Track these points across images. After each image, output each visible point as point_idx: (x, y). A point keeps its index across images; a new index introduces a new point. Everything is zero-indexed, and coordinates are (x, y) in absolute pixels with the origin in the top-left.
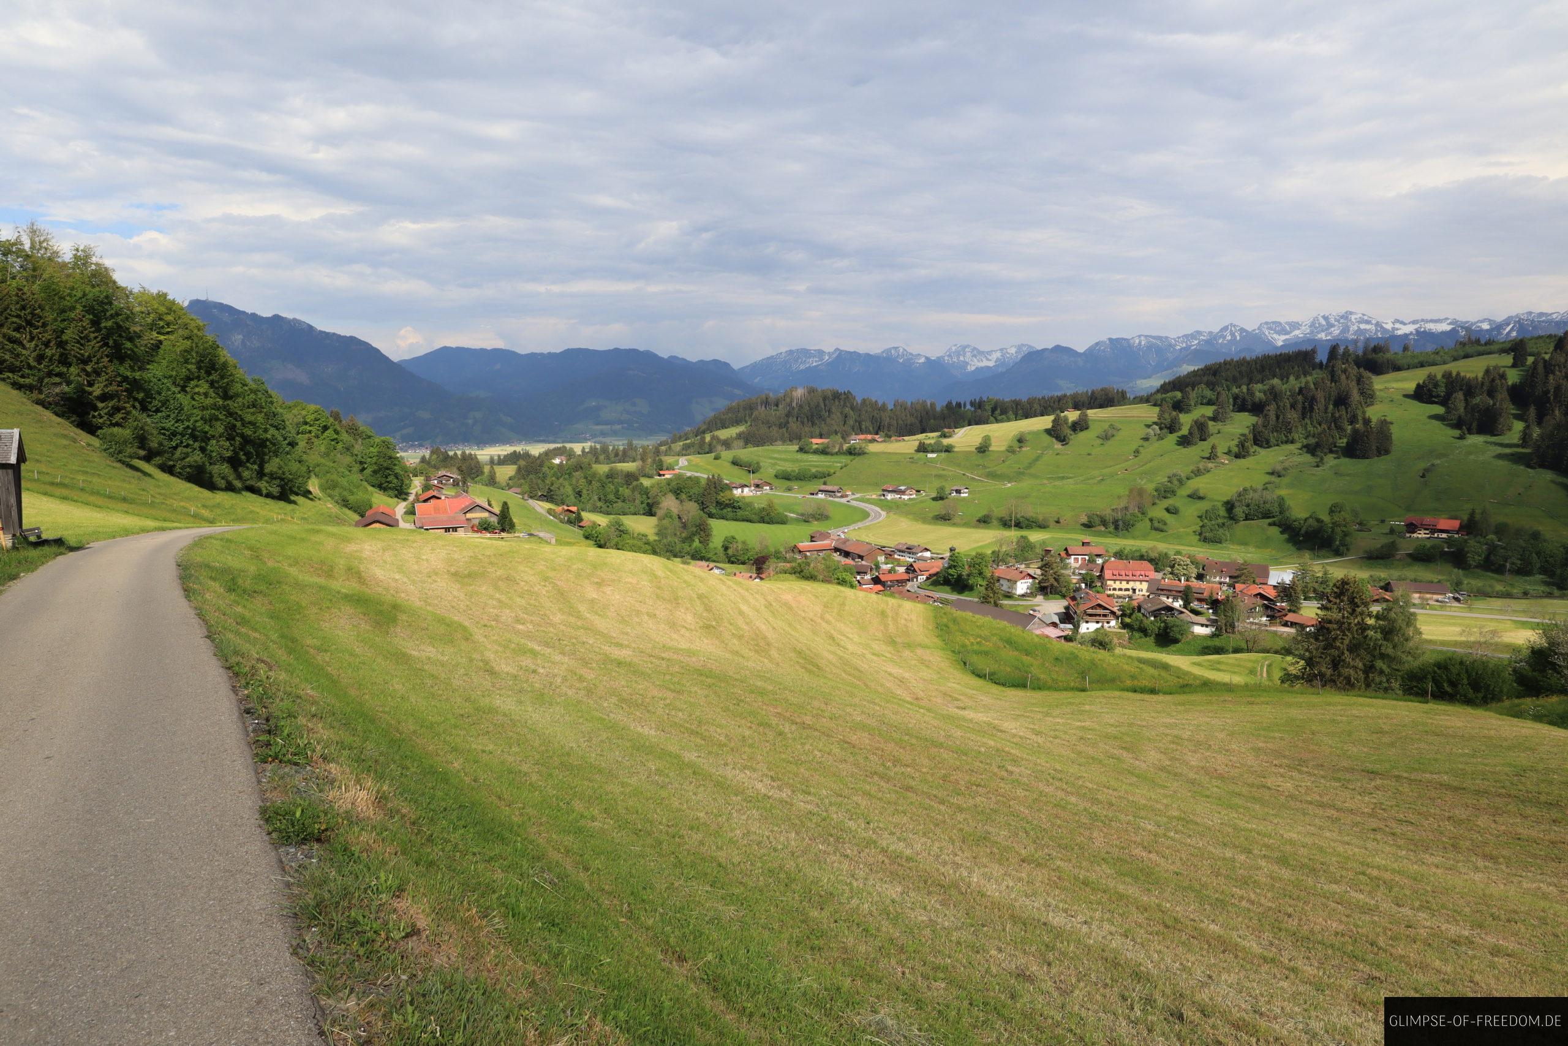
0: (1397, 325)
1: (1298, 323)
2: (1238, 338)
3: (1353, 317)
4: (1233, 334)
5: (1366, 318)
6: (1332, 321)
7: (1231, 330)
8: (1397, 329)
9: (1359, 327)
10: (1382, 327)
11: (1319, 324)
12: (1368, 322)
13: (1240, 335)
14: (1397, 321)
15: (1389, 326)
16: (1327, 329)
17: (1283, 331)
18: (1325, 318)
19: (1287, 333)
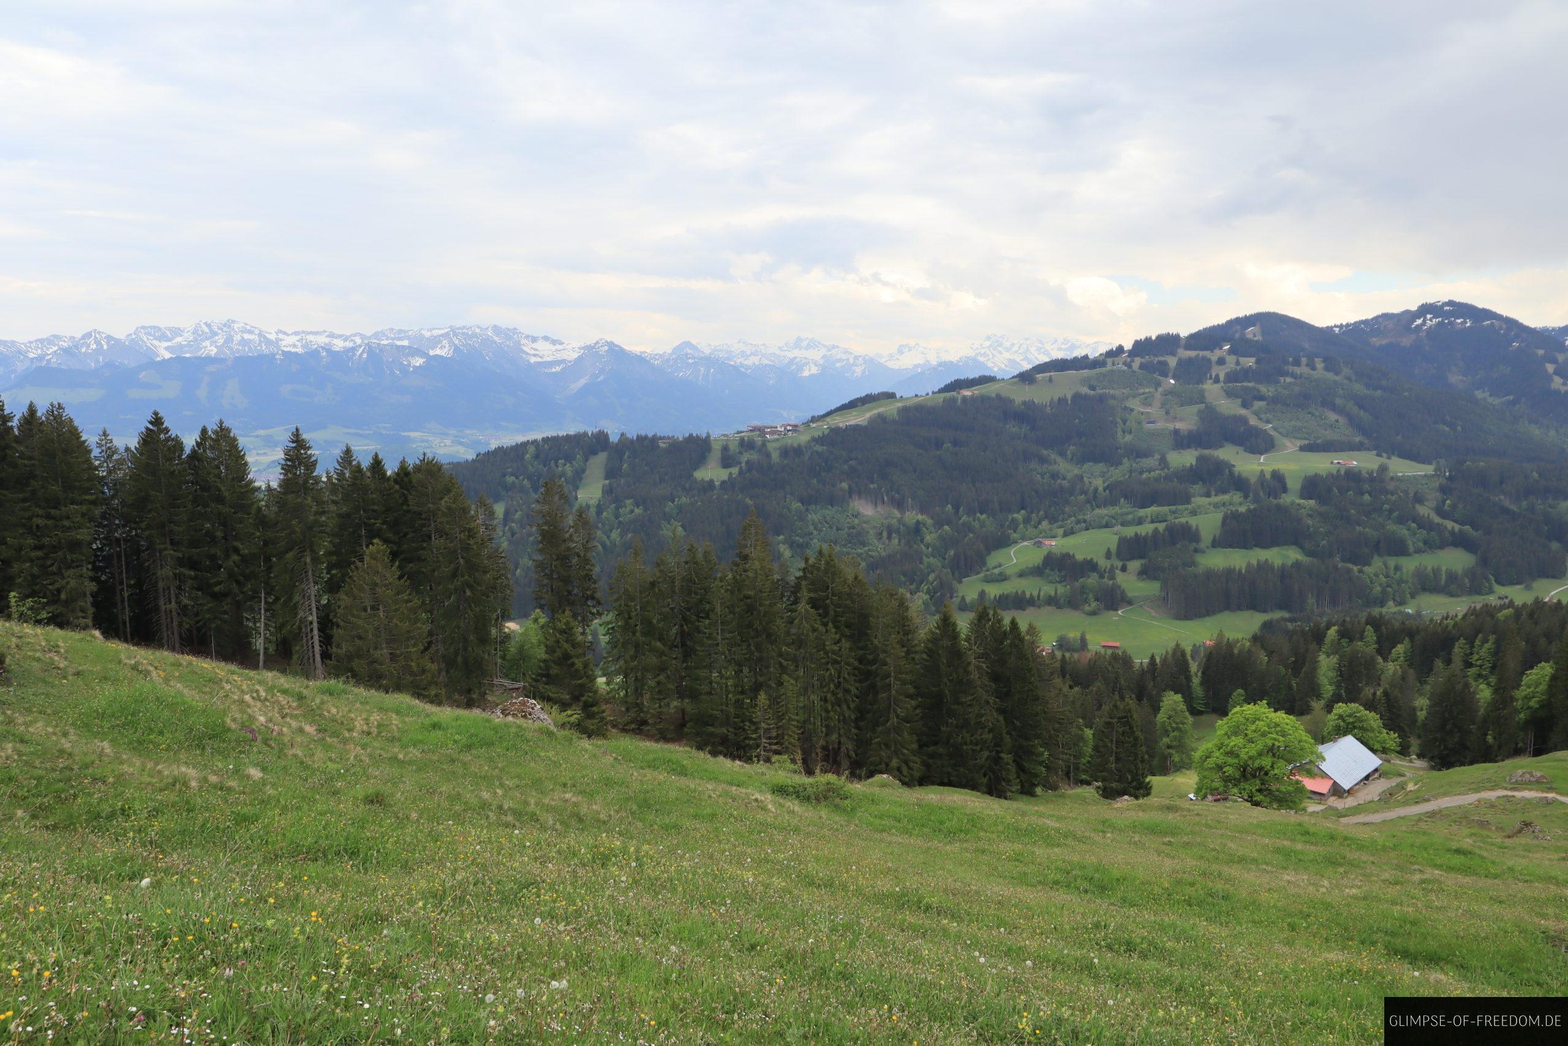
0: (281, 336)
1: (179, 329)
2: (105, 347)
3: (236, 326)
4: (98, 343)
5: (248, 327)
6: (215, 329)
7: (96, 337)
8: (281, 340)
9: (243, 338)
10: (265, 337)
11: (202, 331)
12: (251, 332)
13: (108, 343)
14: (281, 332)
15: (272, 337)
16: (210, 338)
17: (163, 337)
18: (208, 325)
19: (169, 340)
